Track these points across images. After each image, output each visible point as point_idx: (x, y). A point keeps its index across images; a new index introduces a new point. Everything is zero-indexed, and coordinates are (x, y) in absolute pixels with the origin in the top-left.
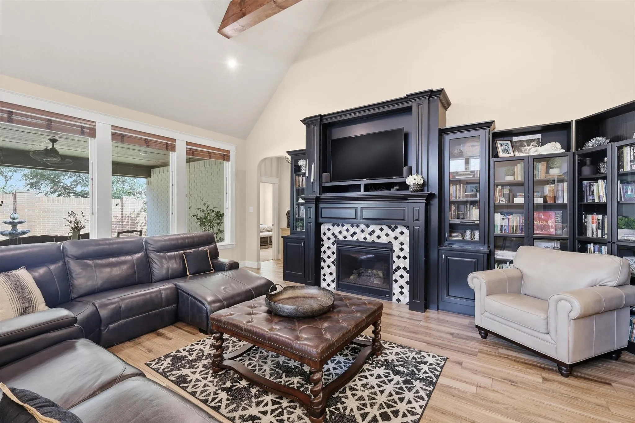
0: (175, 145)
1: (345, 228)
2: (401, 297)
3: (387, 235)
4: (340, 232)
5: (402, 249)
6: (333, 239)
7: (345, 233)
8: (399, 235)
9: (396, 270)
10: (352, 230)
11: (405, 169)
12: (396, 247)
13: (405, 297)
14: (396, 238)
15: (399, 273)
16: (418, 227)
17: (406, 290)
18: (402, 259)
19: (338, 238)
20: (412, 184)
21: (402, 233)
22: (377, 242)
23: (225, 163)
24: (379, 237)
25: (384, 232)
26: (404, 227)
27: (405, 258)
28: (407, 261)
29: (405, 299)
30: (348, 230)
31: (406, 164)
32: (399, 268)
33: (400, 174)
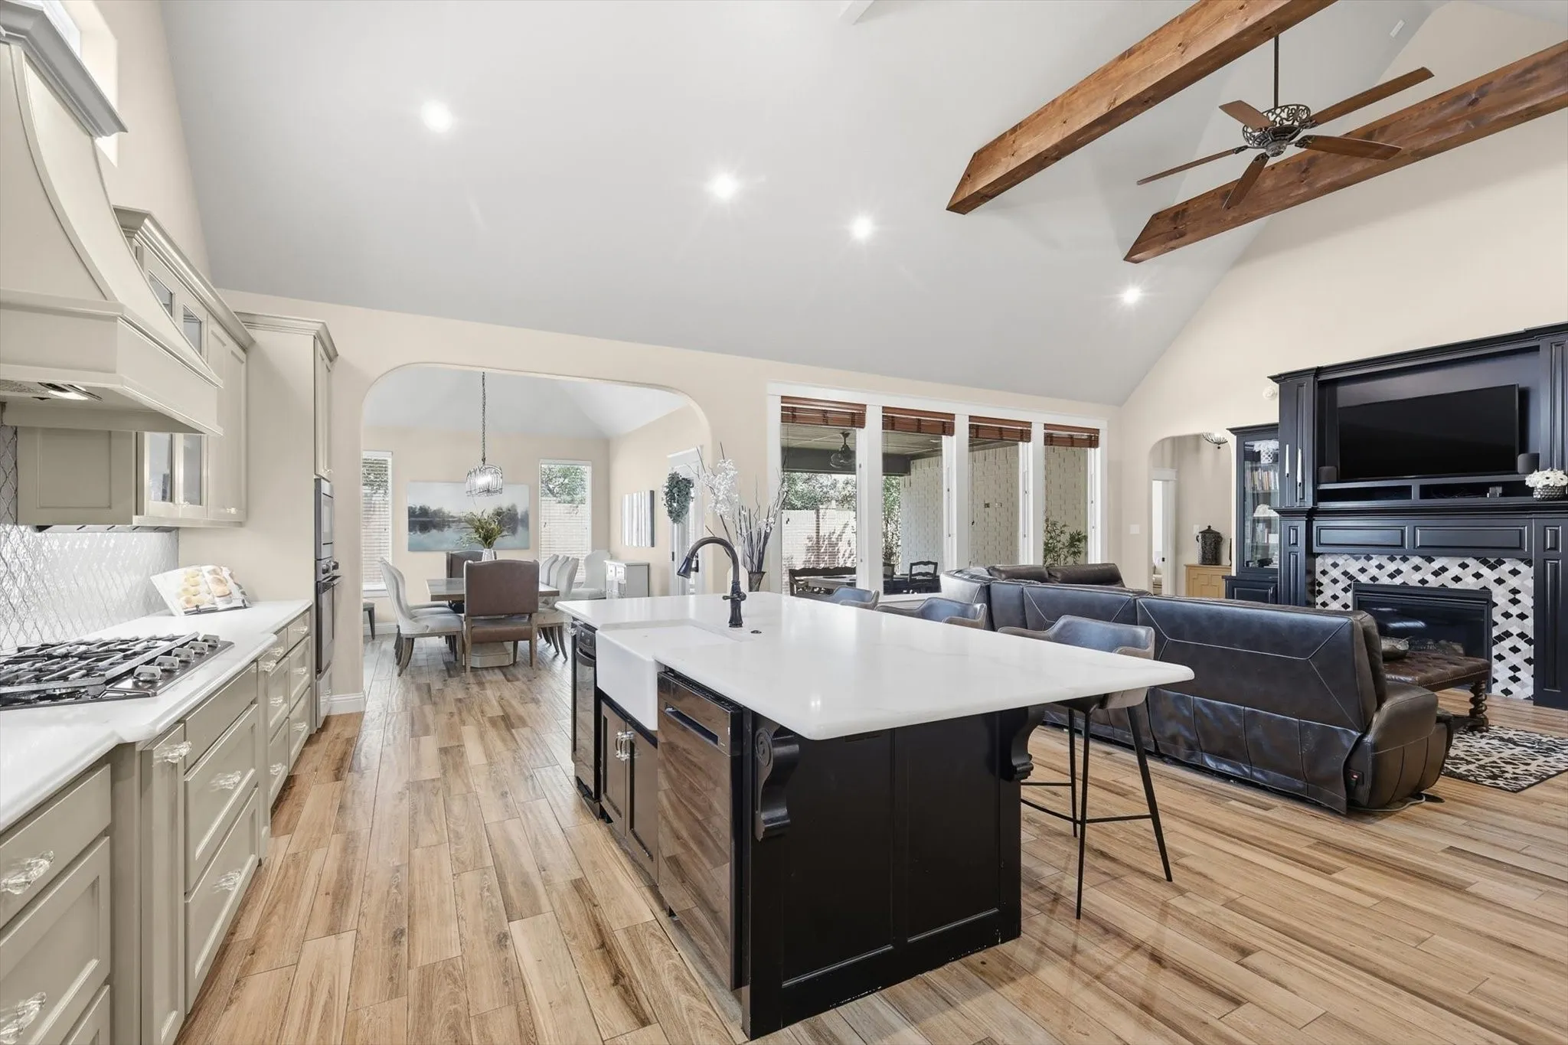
0: (1030, 431)
1: (1374, 562)
2: (1513, 687)
3: (1478, 576)
4: (1363, 570)
5: (1515, 602)
6: (1344, 582)
7: (1374, 572)
8: (1507, 577)
9: (1500, 638)
10: (1391, 567)
11: (1521, 459)
12: (1500, 596)
13: (1524, 686)
14: (1500, 581)
15: (1507, 643)
16: (1556, 562)
17: (1526, 674)
18: (1514, 619)
19: (1357, 581)
20: (1540, 486)
21: (1515, 572)
22: (1453, 587)
23: (1091, 451)
24: (1457, 579)
25: (1471, 571)
26: (1519, 562)
27: (1522, 616)
28: (1530, 622)
29: (1525, 688)
30: (1380, 567)
31: (1524, 448)
32: (1508, 634)
33: (1512, 468)
